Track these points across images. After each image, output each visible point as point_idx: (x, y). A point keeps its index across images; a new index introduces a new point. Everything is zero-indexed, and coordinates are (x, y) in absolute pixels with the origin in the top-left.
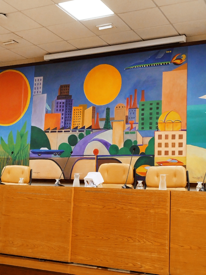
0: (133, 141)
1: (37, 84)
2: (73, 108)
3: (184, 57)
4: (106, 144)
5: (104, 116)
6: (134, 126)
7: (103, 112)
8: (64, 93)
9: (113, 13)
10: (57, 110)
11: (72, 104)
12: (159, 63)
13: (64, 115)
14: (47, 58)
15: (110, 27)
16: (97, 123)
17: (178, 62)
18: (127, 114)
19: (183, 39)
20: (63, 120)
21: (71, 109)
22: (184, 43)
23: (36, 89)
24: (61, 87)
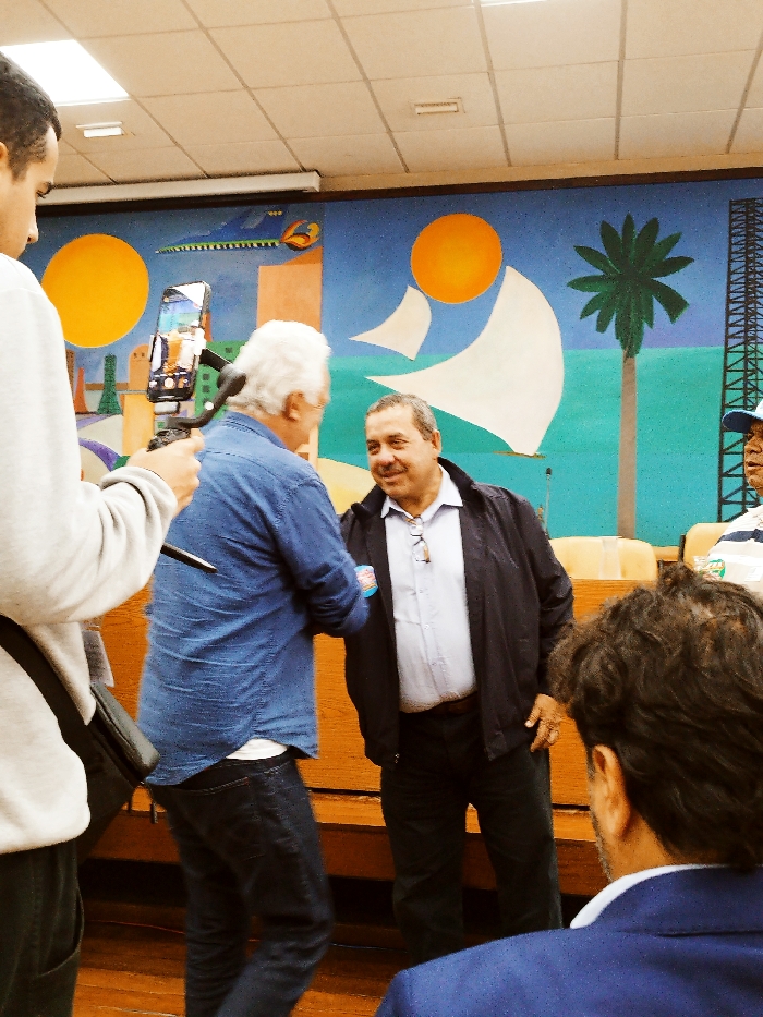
3: (314, 229)
5: (100, 378)
9: (126, 95)
12: (248, 242)
15: (117, 131)
16: (80, 397)
17: (299, 241)
19: (311, 183)
22: (316, 193)
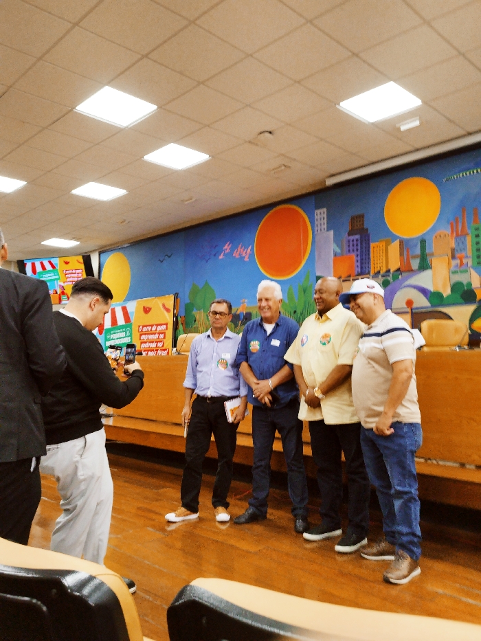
0: (465, 283)
1: (319, 220)
2: (372, 245)
4: (424, 291)
5: (418, 251)
6: (465, 261)
7: (416, 246)
8: (357, 225)
10: (349, 251)
11: (369, 240)
13: (359, 256)
14: (330, 182)
16: (409, 263)
18: (453, 244)
20: (359, 264)
21: (369, 247)
23: (319, 225)
24: (353, 218)
